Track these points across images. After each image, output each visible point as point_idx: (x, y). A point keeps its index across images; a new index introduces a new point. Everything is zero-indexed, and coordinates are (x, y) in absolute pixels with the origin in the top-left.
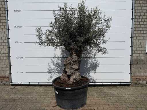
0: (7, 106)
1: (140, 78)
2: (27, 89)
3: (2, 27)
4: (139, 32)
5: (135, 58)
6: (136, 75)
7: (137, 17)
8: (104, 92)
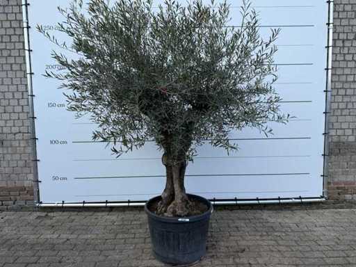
0: (39, 259)
1: (346, 186)
2: (78, 218)
3: (14, 69)
4: (343, 78)
5: (335, 139)
6: (336, 180)
7: (340, 43)
8: (265, 221)
